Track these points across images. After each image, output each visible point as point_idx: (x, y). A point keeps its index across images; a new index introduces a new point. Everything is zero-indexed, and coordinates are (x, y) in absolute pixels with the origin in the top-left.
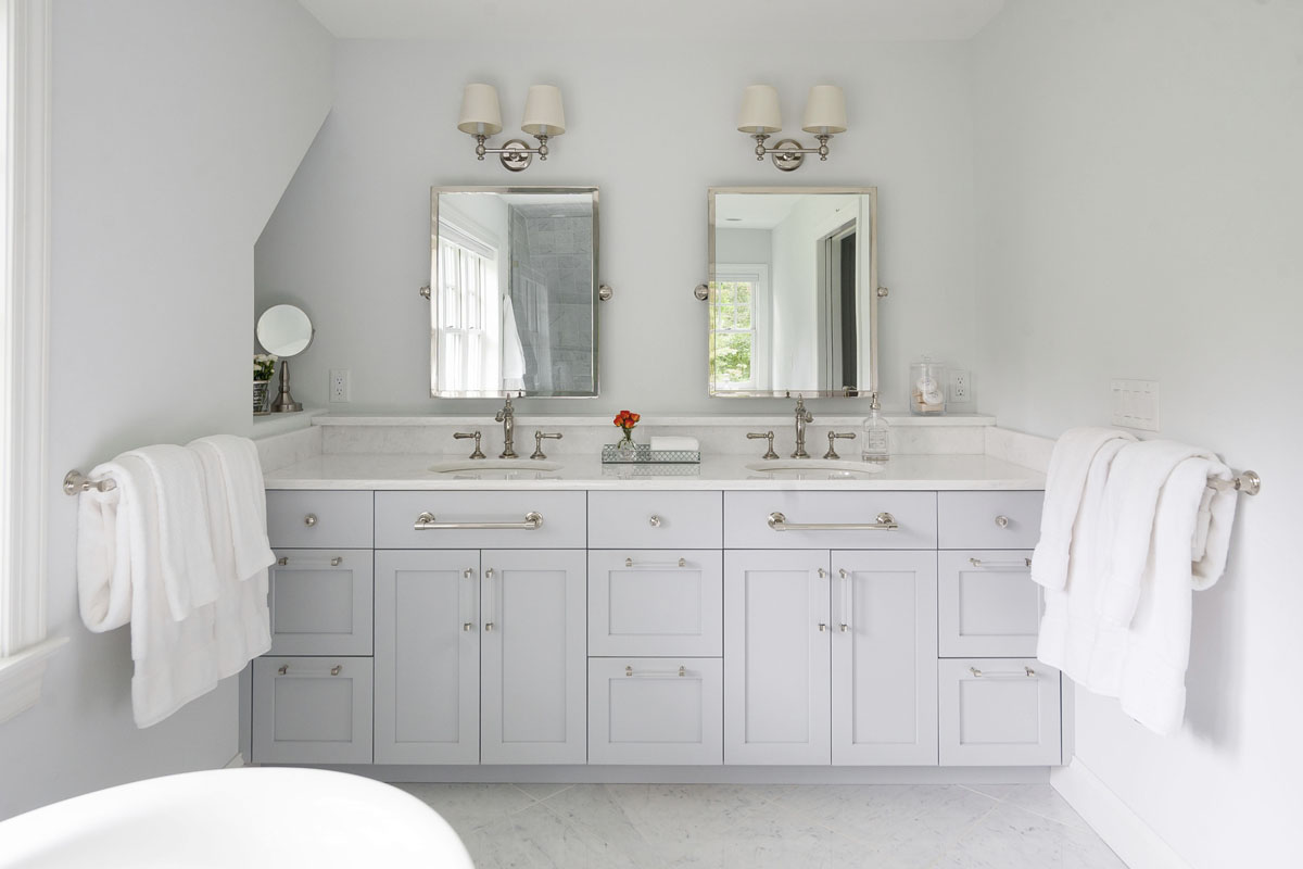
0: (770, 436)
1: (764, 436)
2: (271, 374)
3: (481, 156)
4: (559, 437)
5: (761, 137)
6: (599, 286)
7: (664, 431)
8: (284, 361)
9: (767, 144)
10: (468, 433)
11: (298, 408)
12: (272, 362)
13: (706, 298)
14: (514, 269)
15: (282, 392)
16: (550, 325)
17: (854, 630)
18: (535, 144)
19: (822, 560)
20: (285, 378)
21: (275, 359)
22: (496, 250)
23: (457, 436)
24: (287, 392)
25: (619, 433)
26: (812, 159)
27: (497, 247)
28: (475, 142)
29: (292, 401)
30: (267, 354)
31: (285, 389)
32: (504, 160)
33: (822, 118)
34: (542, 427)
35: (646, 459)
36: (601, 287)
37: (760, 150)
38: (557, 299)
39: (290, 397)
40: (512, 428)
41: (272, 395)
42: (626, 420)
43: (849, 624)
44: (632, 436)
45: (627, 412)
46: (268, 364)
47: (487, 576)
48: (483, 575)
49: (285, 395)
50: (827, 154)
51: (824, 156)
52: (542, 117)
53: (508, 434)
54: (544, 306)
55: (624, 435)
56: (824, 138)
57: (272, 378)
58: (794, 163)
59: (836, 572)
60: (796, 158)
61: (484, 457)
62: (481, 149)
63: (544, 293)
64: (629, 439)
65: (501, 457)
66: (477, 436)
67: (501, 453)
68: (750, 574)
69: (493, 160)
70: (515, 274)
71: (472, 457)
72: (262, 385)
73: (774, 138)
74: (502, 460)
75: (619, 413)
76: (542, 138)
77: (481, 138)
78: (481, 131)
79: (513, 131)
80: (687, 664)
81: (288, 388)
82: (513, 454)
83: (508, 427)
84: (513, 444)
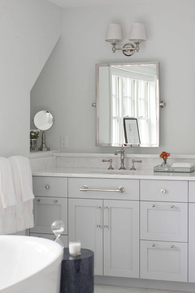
2: (38, 137)
4: (141, 162)
8: (43, 132)
10: (107, 160)
11: (48, 149)
12: (38, 132)
15: (43, 143)
20: (44, 138)
21: (39, 131)
23: (103, 161)
24: (45, 144)
25: (162, 161)
28: (112, 46)
29: (46, 147)
30: (37, 129)
31: (44, 142)
34: (135, 158)
39: (45, 146)
40: (124, 158)
41: (39, 144)
42: (165, 155)
44: (167, 162)
45: (165, 152)
46: (37, 133)
49: (44, 144)
53: (122, 161)
55: (164, 161)
57: (38, 138)
61: (113, 169)
62: (114, 49)
64: (165, 163)
65: (119, 169)
66: (110, 161)
67: (120, 168)
69: (120, 52)
71: (109, 169)
72: (35, 140)
74: (120, 170)
75: (162, 153)
76: (137, 44)
77: (114, 44)
78: (114, 42)
79: (127, 41)
80: (175, 244)
81: (45, 142)
82: (124, 168)
83: (122, 158)
84: (124, 164)
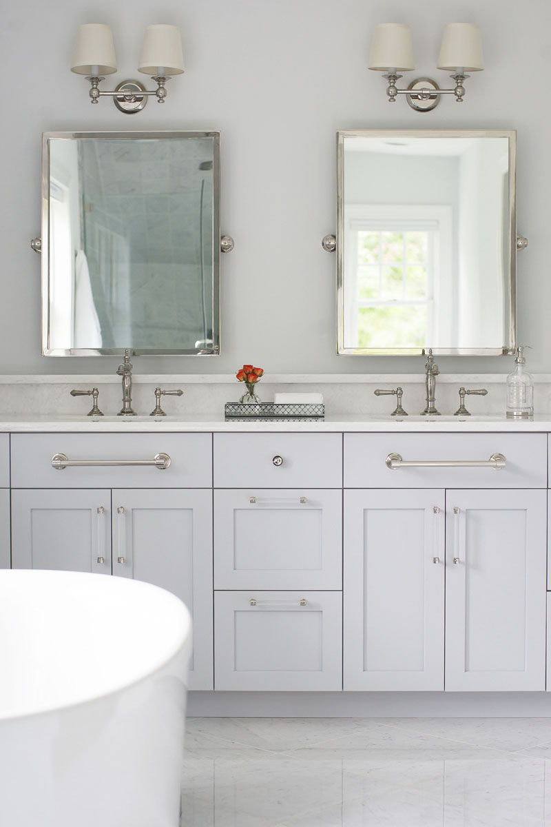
0: (398, 393)
1: (393, 393)
3: (95, 99)
4: (180, 393)
5: (393, 77)
6: (219, 236)
7: (289, 387)
9: (399, 84)
10: (86, 389)
13: (335, 250)
14: (88, 214)
16: (132, 293)
17: (467, 565)
18: (152, 86)
19: (437, 498)
22: (66, 189)
23: (74, 394)
25: (244, 389)
26: (448, 100)
27: (67, 185)
28: (89, 85)
32: (117, 101)
33: (457, 57)
34: (161, 384)
35: (269, 413)
36: (222, 238)
37: (392, 91)
38: (142, 255)
40: (130, 387)
42: (249, 375)
43: (462, 558)
44: (255, 391)
45: (251, 366)
47: (119, 512)
48: (114, 511)
50: (463, 94)
51: (460, 98)
52: (160, 59)
53: (127, 393)
54: (124, 268)
55: (248, 390)
56: (459, 78)
58: (430, 102)
59: (450, 510)
60: (432, 97)
61: (101, 414)
62: (95, 92)
63: (123, 249)
64: (252, 394)
65: (119, 414)
66: (94, 393)
67: (119, 410)
68: (369, 513)
69: (106, 103)
70: (88, 222)
71: (89, 415)
73: (407, 77)
74: (120, 416)
75: (242, 368)
76: (160, 80)
77: (95, 80)
78: (95, 73)
79: (129, 72)
80: (309, 597)
82: (132, 412)
83: (126, 386)
84: (132, 402)
